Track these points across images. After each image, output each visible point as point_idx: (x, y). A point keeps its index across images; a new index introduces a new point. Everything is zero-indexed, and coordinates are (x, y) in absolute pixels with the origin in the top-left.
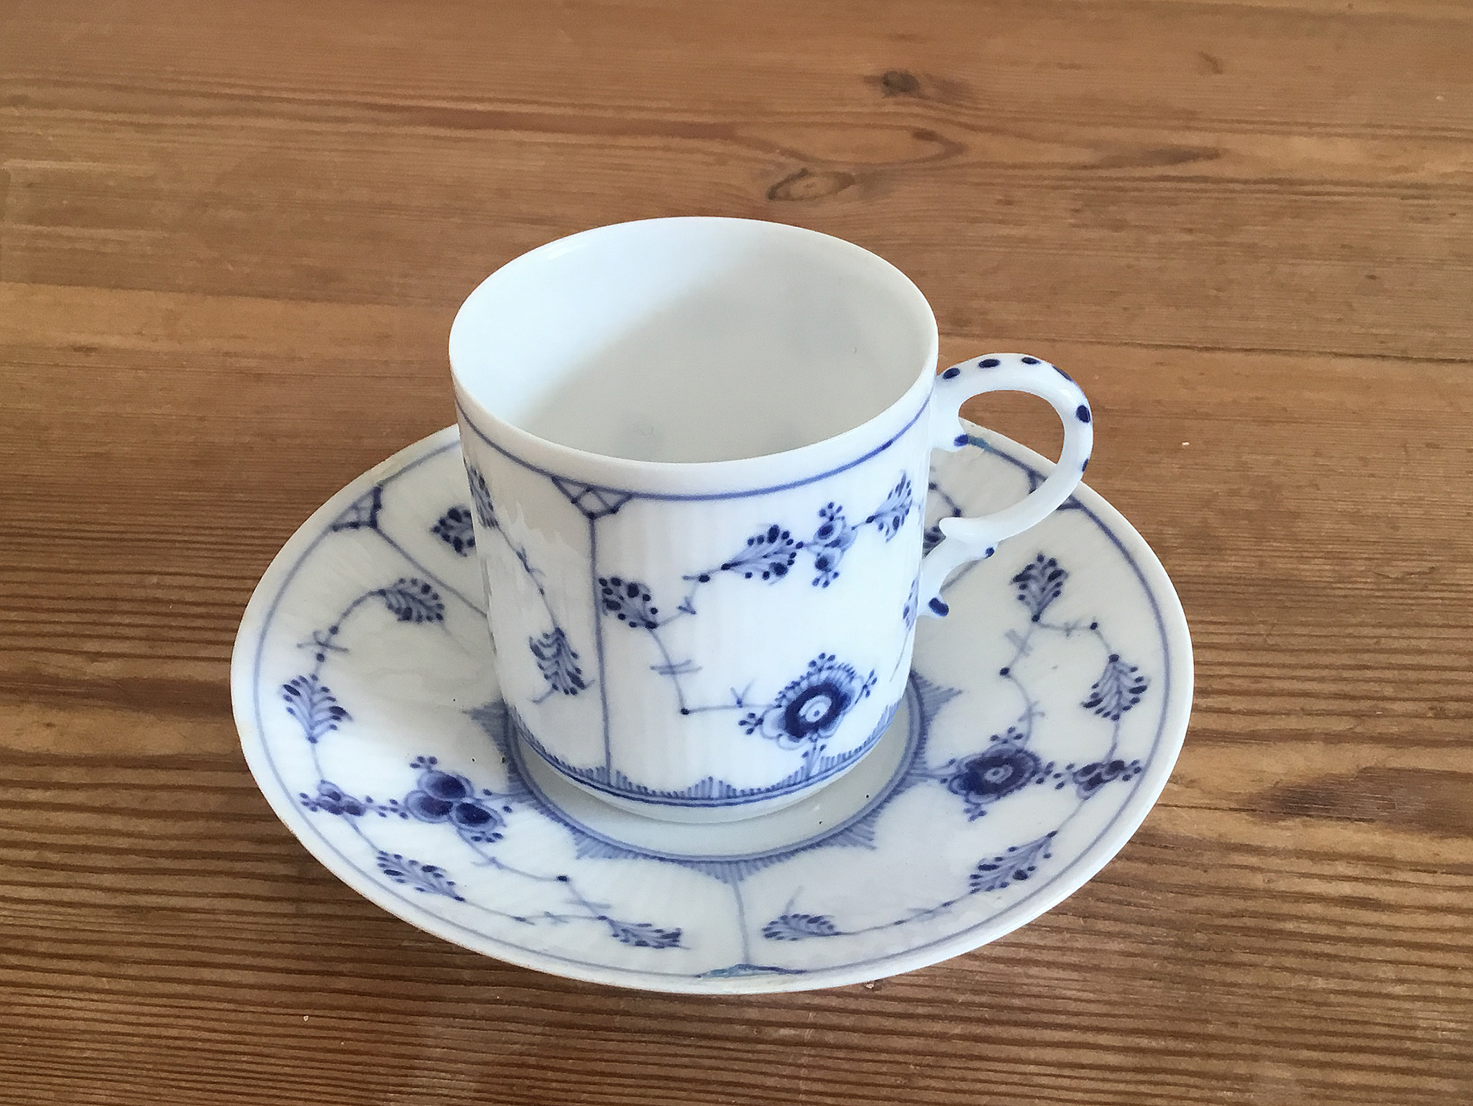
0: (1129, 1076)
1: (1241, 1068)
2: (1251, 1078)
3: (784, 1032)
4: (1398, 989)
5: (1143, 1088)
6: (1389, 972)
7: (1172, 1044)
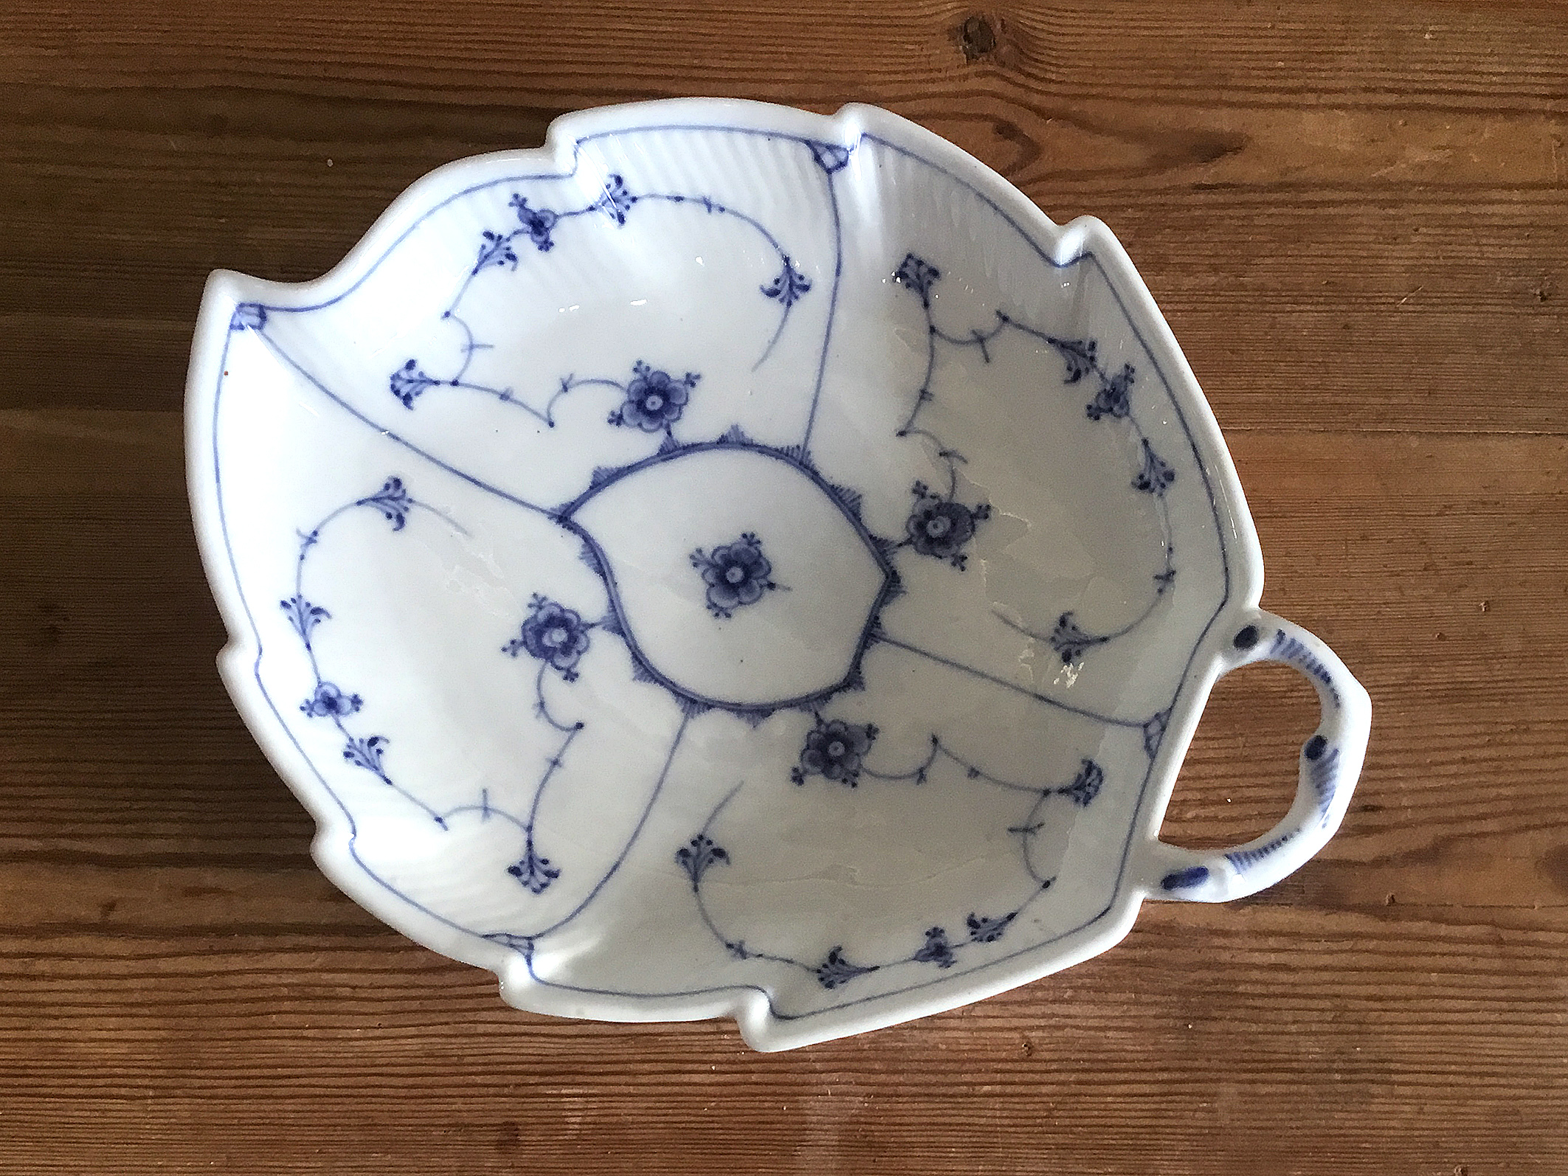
0: (1157, 1099)
1: (1212, 1088)
2: (1215, 1094)
3: (986, 1088)
4: (1293, 1028)
5: (1163, 1106)
6: (1288, 1016)
7: (1177, 1075)
